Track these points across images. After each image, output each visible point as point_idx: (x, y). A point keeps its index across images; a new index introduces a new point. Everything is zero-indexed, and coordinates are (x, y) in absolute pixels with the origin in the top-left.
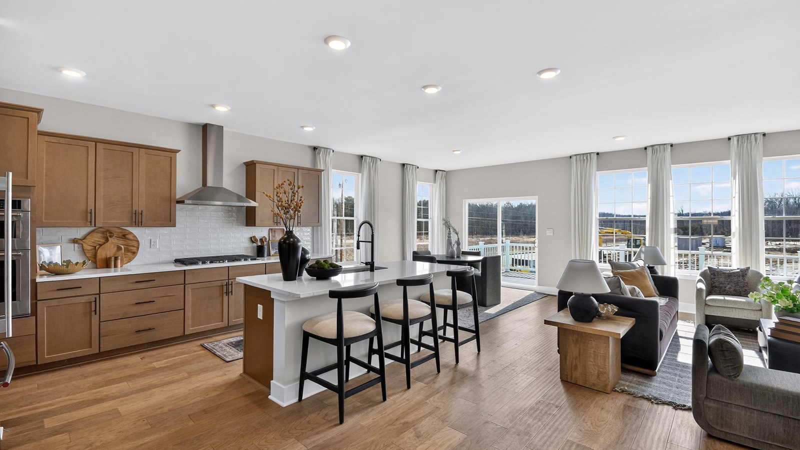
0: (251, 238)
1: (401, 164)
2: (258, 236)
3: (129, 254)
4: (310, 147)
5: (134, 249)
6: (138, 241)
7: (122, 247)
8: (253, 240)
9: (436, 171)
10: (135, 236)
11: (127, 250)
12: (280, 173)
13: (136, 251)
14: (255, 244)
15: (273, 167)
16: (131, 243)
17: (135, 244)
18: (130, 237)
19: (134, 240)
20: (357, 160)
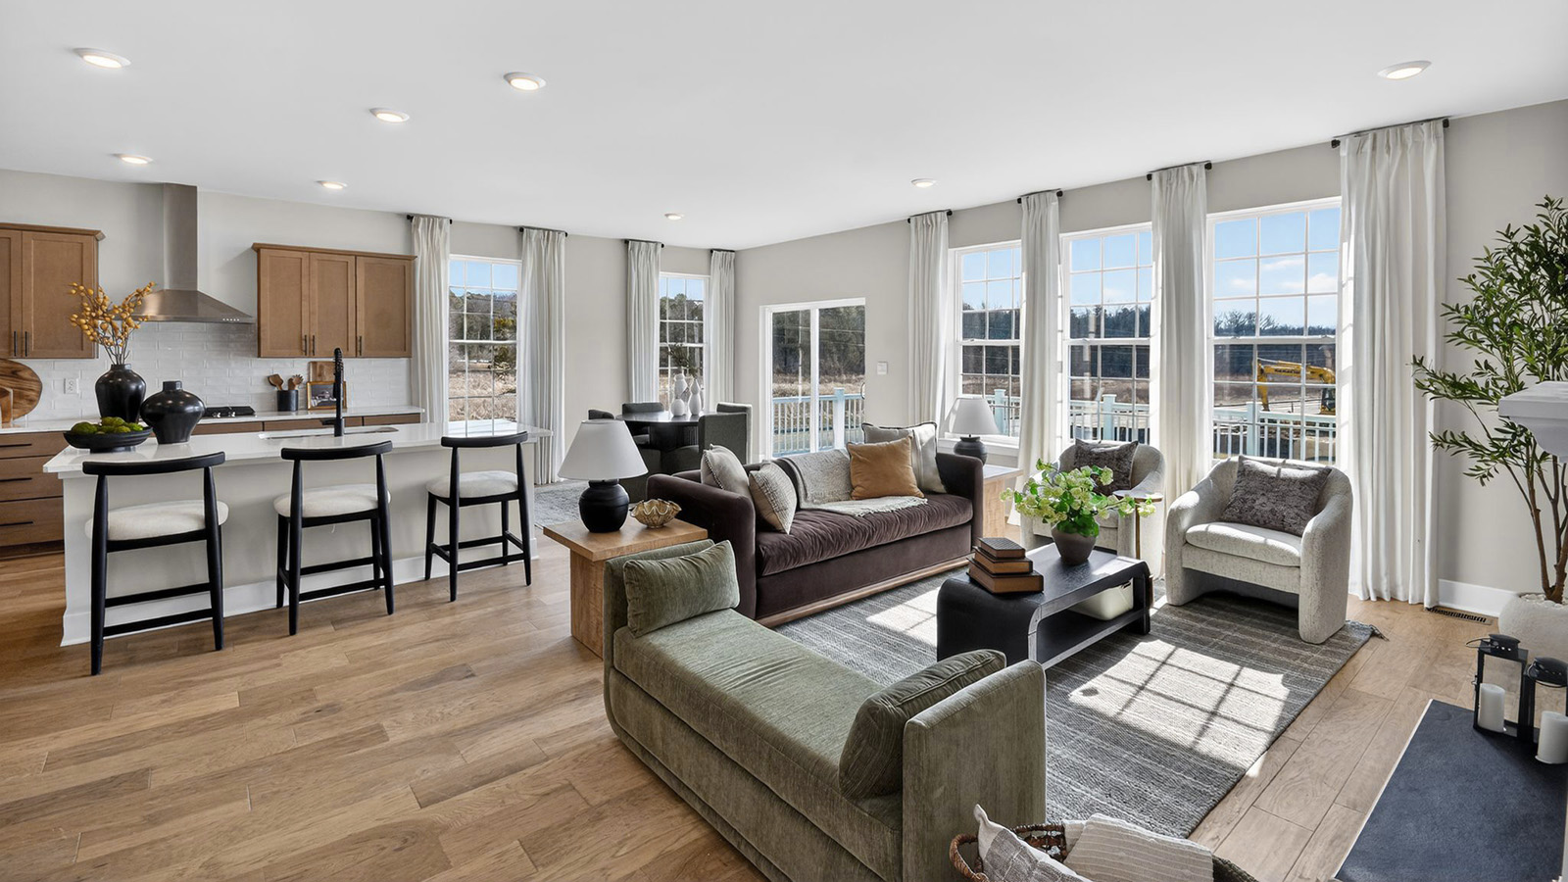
0: (269, 378)
1: (622, 240)
2: (285, 376)
3: (22, 402)
4: (400, 215)
5: (32, 394)
6: (39, 382)
7: (11, 391)
8: (274, 380)
9: (712, 251)
10: (34, 374)
11: (19, 396)
12: (315, 264)
13: (35, 398)
14: (276, 389)
15: (299, 254)
16: (27, 385)
17: (35, 387)
18: (25, 375)
19: (33, 380)
20: (513, 236)
